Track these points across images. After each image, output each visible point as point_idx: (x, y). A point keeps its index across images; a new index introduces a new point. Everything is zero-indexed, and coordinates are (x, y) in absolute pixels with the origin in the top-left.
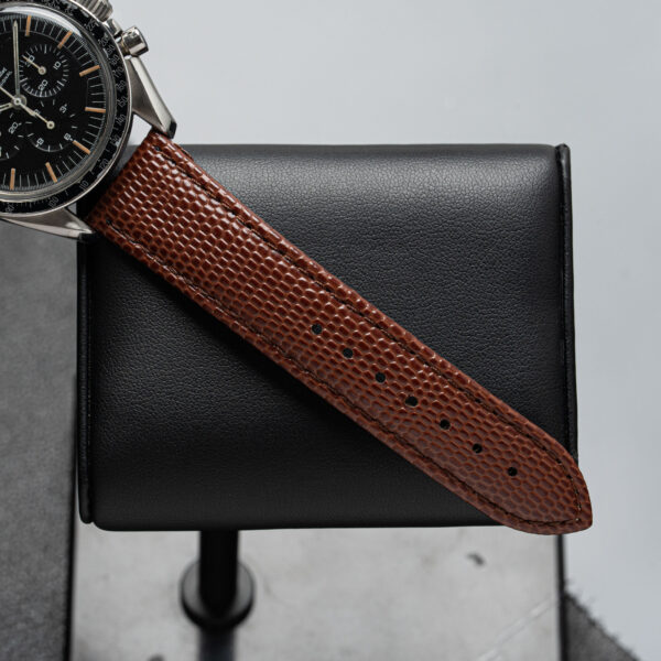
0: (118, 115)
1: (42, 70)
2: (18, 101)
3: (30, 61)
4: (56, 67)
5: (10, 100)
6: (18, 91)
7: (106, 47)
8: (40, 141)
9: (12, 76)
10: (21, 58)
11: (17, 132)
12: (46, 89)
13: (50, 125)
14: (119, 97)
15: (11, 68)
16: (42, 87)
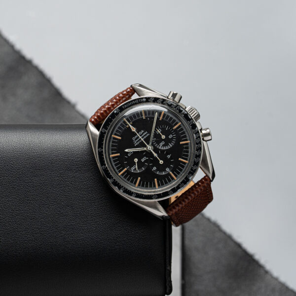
0: (194, 166)
1: (163, 137)
2: (150, 148)
3: (159, 131)
4: (170, 137)
5: (145, 146)
6: (150, 143)
7: (195, 134)
8: (155, 168)
9: (150, 136)
10: (155, 129)
11: (146, 161)
12: (163, 146)
13: (161, 162)
14: (196, 157)
15: (150, 132)
16: (161, 144)
